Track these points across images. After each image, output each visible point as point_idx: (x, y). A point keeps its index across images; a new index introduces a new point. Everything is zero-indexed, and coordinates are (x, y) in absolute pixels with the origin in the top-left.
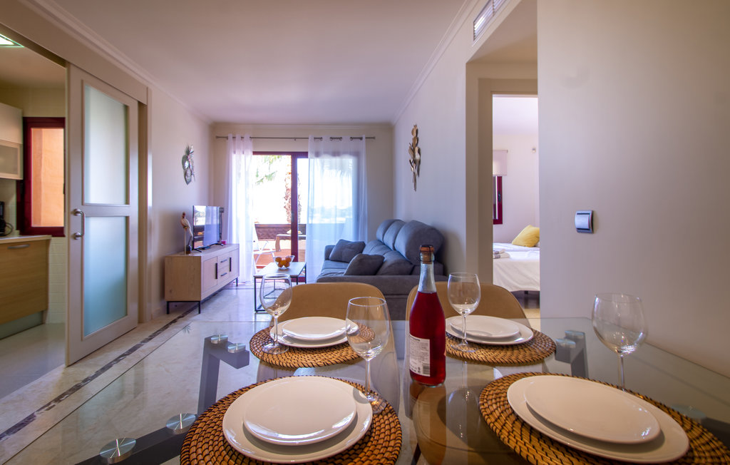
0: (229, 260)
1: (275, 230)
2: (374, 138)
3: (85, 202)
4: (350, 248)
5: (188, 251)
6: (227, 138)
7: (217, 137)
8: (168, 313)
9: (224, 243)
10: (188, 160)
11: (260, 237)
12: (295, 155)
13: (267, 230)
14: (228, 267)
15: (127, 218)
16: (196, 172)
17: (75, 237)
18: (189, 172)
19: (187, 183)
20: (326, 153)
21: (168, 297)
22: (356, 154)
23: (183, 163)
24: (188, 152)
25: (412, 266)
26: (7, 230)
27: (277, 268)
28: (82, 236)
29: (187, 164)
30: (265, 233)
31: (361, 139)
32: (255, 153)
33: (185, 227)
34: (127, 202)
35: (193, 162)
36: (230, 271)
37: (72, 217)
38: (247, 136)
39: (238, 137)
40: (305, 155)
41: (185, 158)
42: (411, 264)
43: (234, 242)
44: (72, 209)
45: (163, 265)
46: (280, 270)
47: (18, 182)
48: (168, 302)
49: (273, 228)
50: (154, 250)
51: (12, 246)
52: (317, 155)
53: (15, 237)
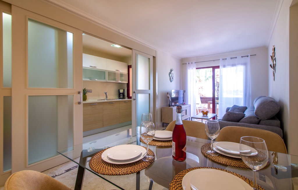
0: (185, 110)
1: (209, 99)
2: (255, 55)
3: (137, 89)
4: (238, 109)
5: (169, 106)
6: (186, 64)
7: (183, 64)
8: (163, 127)
9: (185, 104)
10: (171, 74)
11: (202, 102)
12: (214, 68)
13: (205, 99)
14: (185, 113)
15: (149, 94)
16: (174, 78)
17: (134, 99)
18: (171, 78)
19: (171, 82)
20: (228, 65)
21: (163, 121)
22: (245, 64)
23: (169, 75)
24: (171, 71)
25: (259, 120)
26: (125, 97)
27: (202, 115)
28: (136, 99)
29: (171, 75)
30: (205, 101)
31: (248, 56)
32: (197, 68)
33: (168, 97)
34: (150, 89)
35: (173, 74)
36: (186, 114)
37: (133, 94)
38: (194, 62)
39: (190, 63)
40: (218, 67)
41: (170, 73)
42: (258, 119)
43: (189, 104)
44: (133, 91)
45: (162, 110)
46: (203, 116)
47: (127, 83)
48: (163, 123)
49: (208, 99)
50: (158, 105)
51: (125, 102)
52: (224, 66)
53: (126, 99)
